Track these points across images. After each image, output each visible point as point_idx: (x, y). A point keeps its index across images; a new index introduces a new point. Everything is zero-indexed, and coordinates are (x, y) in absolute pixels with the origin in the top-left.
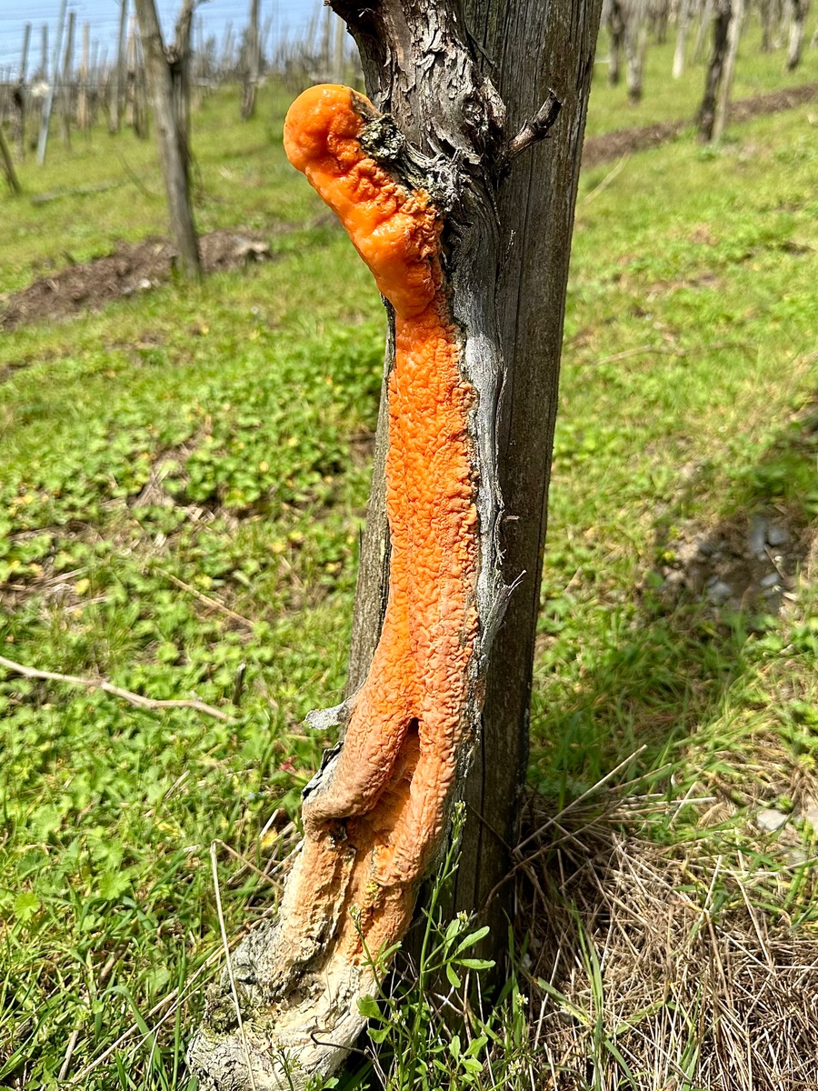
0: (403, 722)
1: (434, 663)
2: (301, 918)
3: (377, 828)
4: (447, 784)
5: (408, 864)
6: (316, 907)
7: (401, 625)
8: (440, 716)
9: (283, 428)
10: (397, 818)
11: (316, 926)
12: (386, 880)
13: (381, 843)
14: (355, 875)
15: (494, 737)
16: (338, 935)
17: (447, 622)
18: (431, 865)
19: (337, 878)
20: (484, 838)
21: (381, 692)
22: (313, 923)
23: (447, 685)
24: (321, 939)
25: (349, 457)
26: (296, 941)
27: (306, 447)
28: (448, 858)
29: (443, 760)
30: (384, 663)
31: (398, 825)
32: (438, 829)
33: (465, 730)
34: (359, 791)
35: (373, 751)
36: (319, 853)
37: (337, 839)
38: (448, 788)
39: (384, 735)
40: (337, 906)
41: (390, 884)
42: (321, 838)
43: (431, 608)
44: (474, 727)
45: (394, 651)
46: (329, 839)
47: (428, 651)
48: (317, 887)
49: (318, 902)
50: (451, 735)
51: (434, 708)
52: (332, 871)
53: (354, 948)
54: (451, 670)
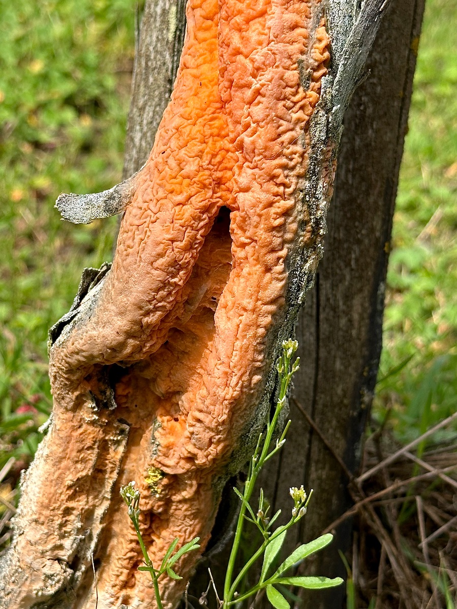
0: (206, 210)
1: (258, 111)
2: (44, 529)
3: (162, 388)
4: (272, 308)
5: (207, 435)
6: (68, 511)
7: (205, 67)
8: (265, 197)
9: (25, 48)
10: (193, 371)
11: (67, 543)
12: (175, 465)
13: (168, 413)
14: (128, 466)
15: (334, 309)
16: (101, 559)
17: (280, 46)
18: (243, 439)
19: (99, 470)
20: (315, 455)
21: (172, 162)
22: (62, 536)
23: (277, 148)
24: (74, 564)
25: (114, 93)
26: (36, 565)
27: (56, 75)
28: (270, 429)
29: (268, 270)
30: (177, 121)
31: (193, 382)
32: (256, 378)
33: (303, 224)
34: (136, 315)
35: (159, 249)
36: (74, 429)
37: (102, 406)
38: (274, 314)
39: (177, 225)
40: (99, 512)
41: (180, 471)
42: (78, 405)
43: (255, 25)
44: (317, 223)
45: (194, 105)
46: (90, 404)
47: (249, 93)
48: (69, 479)
49: (71, 504)
50: (281, 228)
51: (255, 186)
52: (92, 456)
53: (123, 578)
54: (285, 125)
